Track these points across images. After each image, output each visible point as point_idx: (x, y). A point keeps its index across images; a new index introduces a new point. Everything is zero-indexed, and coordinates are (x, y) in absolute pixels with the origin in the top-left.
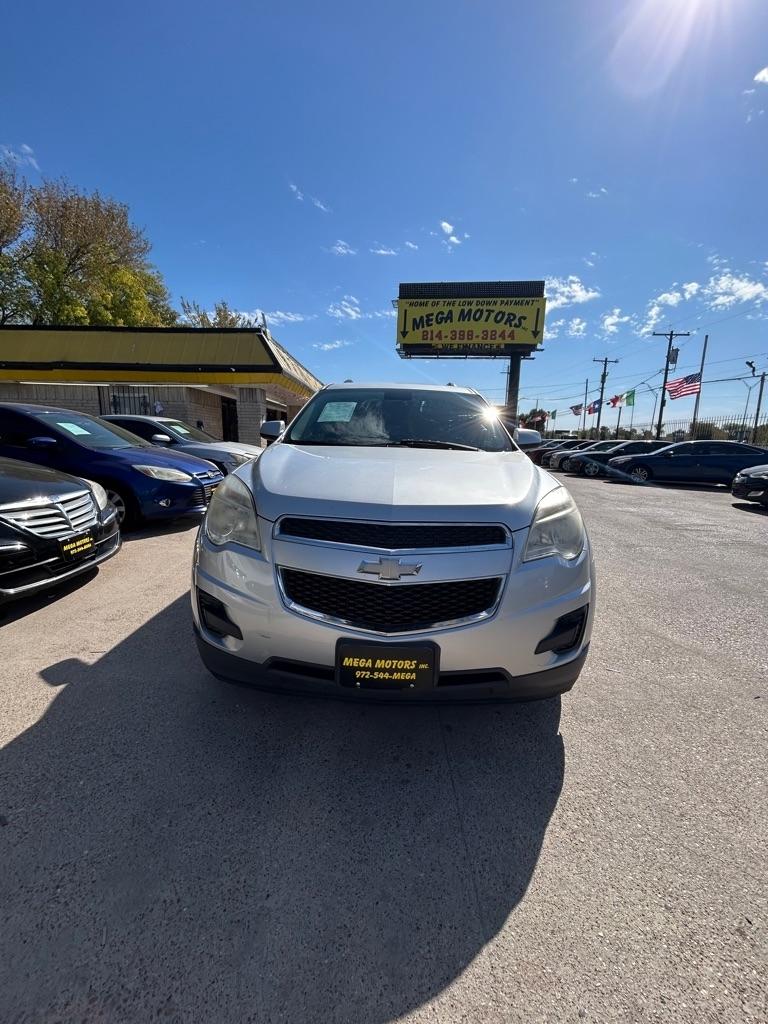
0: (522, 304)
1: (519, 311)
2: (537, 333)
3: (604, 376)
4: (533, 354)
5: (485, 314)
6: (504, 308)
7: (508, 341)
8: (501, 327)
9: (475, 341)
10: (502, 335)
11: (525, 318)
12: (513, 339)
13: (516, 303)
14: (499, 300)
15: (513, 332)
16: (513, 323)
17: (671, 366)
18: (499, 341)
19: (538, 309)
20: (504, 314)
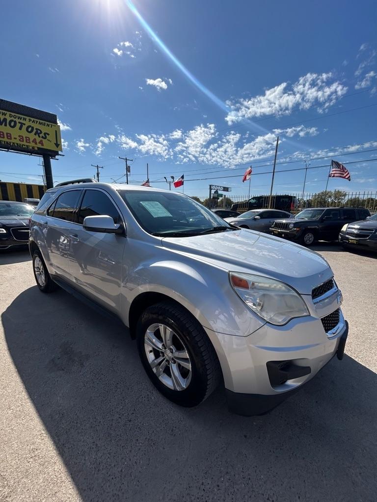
0: (44, 125)
1: (44, 129)
2: (58, 145)
3: (98, 174)
4: (57, 157)
5: (18, 125)
6: (32, 125)
7: (40, 146)
8: (32, 136)
9: (13, 141)
10: (35, 141)
11: (48, 134)
12: (42, 145)
13: (40, 123)
14: (28, 118)
15: (41, 141)
16: (41, 135)
17: (128, 173)
18: (32, 144)
19: (56, 131)
20: (33, 128)
